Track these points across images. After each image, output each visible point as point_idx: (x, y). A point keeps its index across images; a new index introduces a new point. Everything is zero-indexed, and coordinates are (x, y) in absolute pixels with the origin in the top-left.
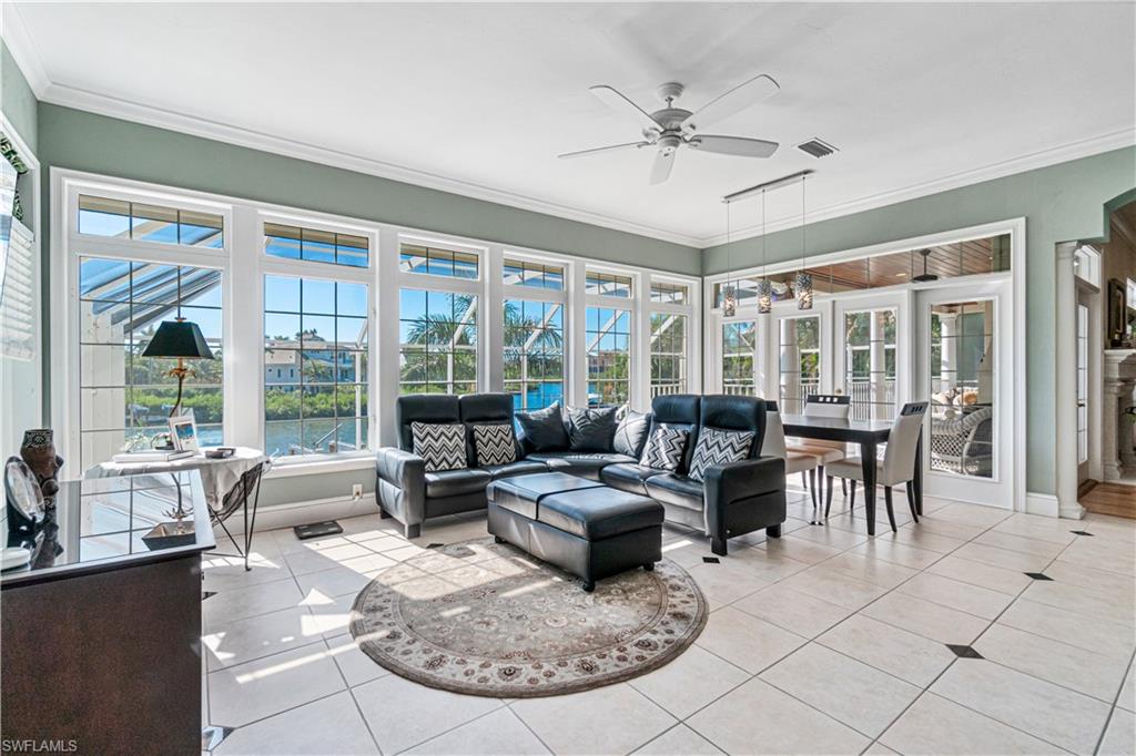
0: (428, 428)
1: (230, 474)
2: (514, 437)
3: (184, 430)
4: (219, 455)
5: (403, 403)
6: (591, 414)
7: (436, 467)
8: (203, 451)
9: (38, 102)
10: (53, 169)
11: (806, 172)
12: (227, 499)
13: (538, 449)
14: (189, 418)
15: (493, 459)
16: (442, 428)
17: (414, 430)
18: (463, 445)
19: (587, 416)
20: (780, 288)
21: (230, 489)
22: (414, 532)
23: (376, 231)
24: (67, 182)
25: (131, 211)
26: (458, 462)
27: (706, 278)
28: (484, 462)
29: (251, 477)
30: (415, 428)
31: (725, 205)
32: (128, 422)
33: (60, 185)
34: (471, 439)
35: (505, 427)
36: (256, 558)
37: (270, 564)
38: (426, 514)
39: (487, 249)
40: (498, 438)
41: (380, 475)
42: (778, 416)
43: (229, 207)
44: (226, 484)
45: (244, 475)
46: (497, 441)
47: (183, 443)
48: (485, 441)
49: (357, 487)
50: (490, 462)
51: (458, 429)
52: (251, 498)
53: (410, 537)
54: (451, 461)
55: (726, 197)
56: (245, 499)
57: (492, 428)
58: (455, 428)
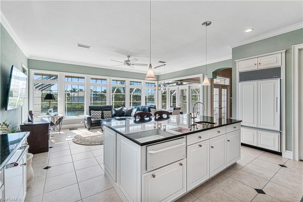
0: (94, 111)
1: (57, 118)
2: (112, 113)
3: (51, 111)
4: (55, 115)
5: (90, 107)
6: (128, 109)
7: (95, 118)
8: (53, 115)
9: (28, 59)
10: (30, 69)
11: (165, 65)
12: (56, 122)
13: (117, 115)
14: (52, 109)
16: (97, 111)
17: (91, 112)
18: (101, 115)
19: (127, 110)
20: (179, 83)
21: (57, 120)
22: (89, 129)
23: (86, 76)
24: (32, 71)
25: (42, 75)
26: (99, 117)
27: (159, 81)
29: (61, 119)
30: (92, 111)
32: (41, 110)
33: (31, 72)
34: (102, 114)
35: (110, 111)
36: (61, 132)
37: (64, 133)
38: (91, 126)
39: (108, 78)
41: (85, 120)
42: (156, 110)
43: (59, 73)
44: (56, 120)
45: (59, 119)
46: (108, 114)
47: (50, 113)
48: (105, 114)
49: (82, 122)
51: (100, 112)
52: (61, 123)
53: (88, 130)
55: (155, 68)
56: (60, 123)
57: (107, 112)
58: (99, 112)
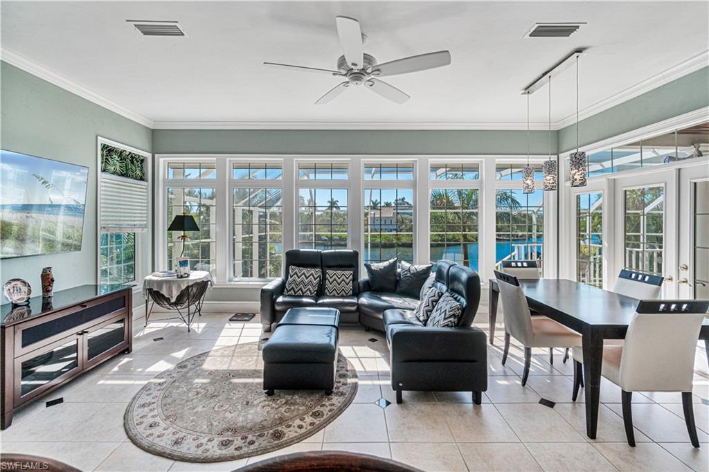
0: (297, 269)
2: (354, 280)
3: (185, 263)
5: (289, 253)
6: (411, 269)
7: (295, 293)
10: (156, 155)
11: (579, 51)
13: (373, 289)
15: (334, 292)
16: (304, 270)
17: (291, 269)
18: (316, 282)
19: (408, 271)
26: (308, 292)
27: (560, 155)
28: (328, 294)
31: (526, 96)
34: (323, 279)
35: (349, 273)
40: (341, 279)
46: (339, 281)
47: (181, 269)
48: (331, 280)
50: (332, 294)
51: (316, 272)
54: (304, 290)
55: (526, 89)
57: (339, 272)
58: (313, 271)
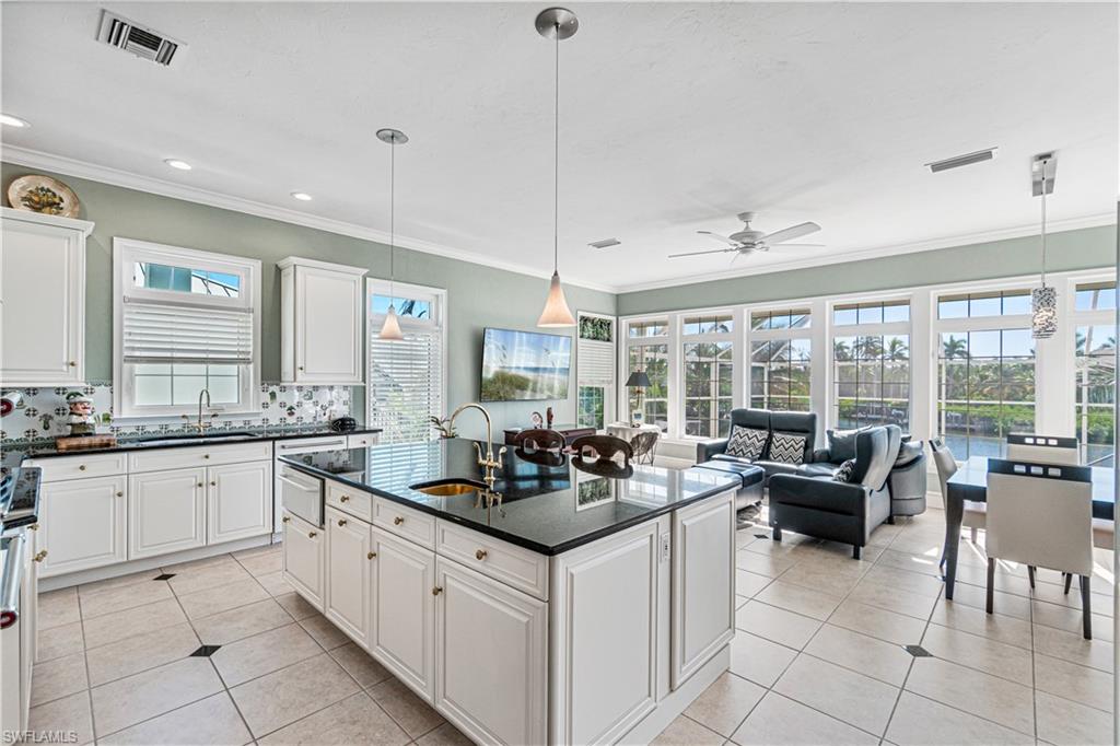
3: (639, 416)
9: (617, 295)
10: (620, 318)
11: (1046, 156)
18: (760, 445)
34: (769, 442)
35: (801, 438)
40: (790, 444)
46: (787, 446)
57: (789, 437)
